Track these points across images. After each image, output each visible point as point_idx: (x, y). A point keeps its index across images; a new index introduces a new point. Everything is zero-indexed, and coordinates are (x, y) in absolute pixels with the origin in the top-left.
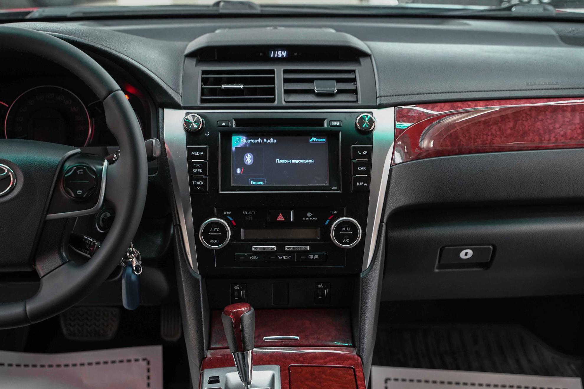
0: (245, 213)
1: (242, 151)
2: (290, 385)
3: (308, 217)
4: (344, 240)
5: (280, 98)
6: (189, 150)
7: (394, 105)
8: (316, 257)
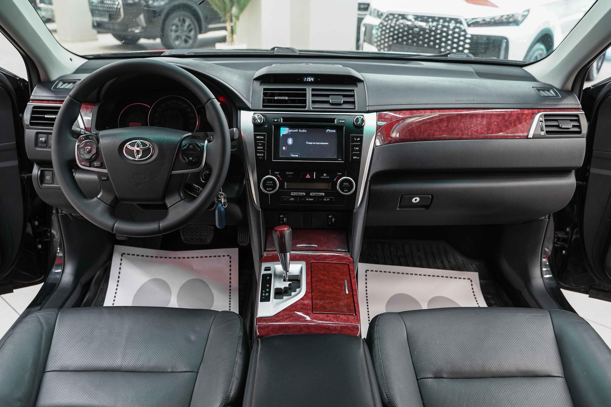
0: (287, 173)
1: (286, 136)
2: (311, 273)
3: (324, 176)
4: (345, 190)
5: (309, 105)
6: (255, 135)
7: (376, 111)
8: (328, 200)
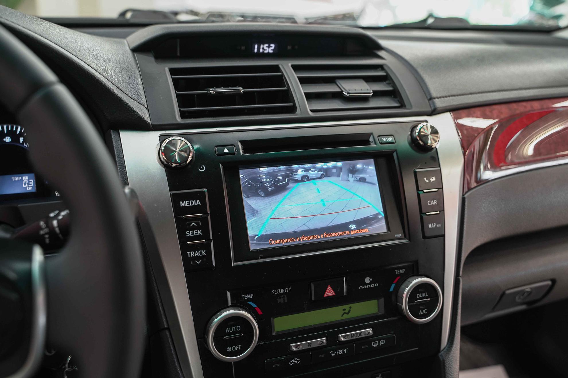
0: (274, 292)
3: (367, 284)
4: (421, 312)
5: (304, 105)
6: (176, 199)
7: (449, 110)
8: (382, 343)
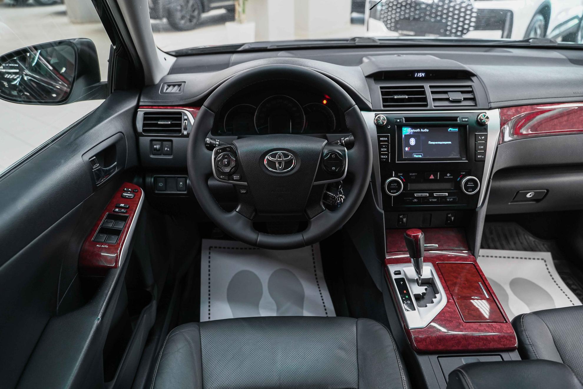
0: (411, 174)
1: (408, 137)
2: (442, 275)
3: (448, 176)
4: (469, 190)
5: (432, 104)
6: (379, 137)
7: (498, 108)
8: (451, 200)
